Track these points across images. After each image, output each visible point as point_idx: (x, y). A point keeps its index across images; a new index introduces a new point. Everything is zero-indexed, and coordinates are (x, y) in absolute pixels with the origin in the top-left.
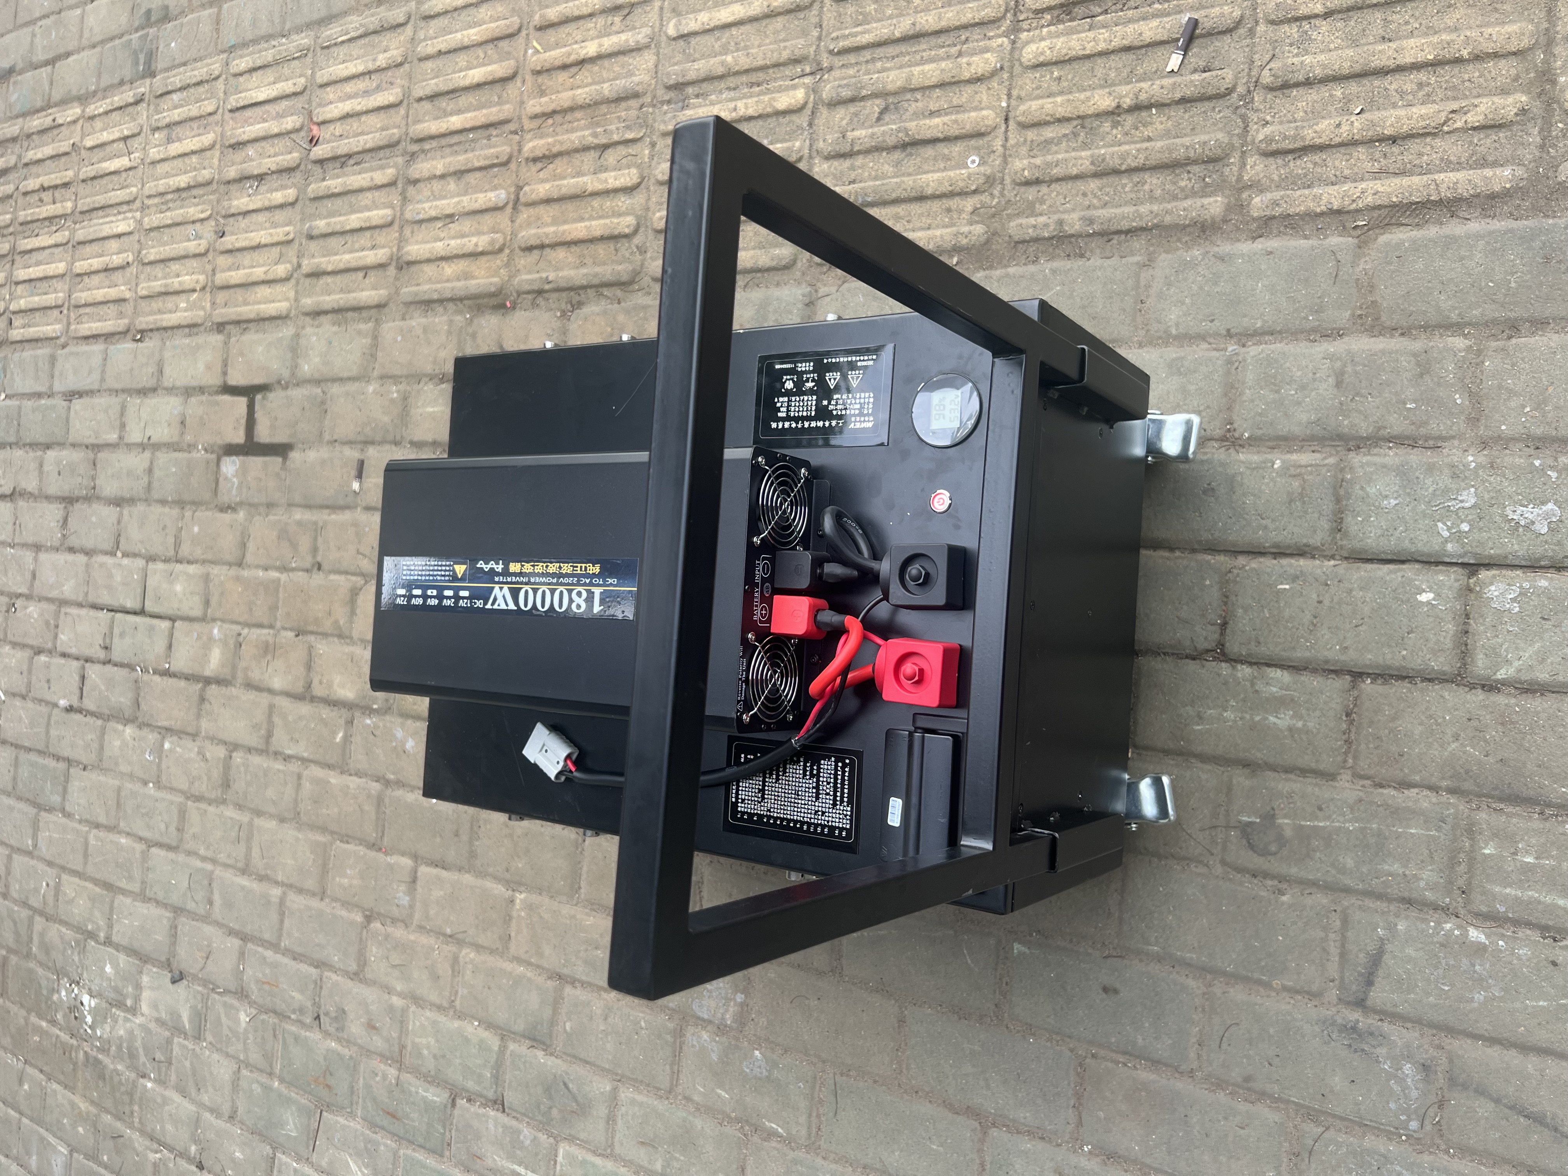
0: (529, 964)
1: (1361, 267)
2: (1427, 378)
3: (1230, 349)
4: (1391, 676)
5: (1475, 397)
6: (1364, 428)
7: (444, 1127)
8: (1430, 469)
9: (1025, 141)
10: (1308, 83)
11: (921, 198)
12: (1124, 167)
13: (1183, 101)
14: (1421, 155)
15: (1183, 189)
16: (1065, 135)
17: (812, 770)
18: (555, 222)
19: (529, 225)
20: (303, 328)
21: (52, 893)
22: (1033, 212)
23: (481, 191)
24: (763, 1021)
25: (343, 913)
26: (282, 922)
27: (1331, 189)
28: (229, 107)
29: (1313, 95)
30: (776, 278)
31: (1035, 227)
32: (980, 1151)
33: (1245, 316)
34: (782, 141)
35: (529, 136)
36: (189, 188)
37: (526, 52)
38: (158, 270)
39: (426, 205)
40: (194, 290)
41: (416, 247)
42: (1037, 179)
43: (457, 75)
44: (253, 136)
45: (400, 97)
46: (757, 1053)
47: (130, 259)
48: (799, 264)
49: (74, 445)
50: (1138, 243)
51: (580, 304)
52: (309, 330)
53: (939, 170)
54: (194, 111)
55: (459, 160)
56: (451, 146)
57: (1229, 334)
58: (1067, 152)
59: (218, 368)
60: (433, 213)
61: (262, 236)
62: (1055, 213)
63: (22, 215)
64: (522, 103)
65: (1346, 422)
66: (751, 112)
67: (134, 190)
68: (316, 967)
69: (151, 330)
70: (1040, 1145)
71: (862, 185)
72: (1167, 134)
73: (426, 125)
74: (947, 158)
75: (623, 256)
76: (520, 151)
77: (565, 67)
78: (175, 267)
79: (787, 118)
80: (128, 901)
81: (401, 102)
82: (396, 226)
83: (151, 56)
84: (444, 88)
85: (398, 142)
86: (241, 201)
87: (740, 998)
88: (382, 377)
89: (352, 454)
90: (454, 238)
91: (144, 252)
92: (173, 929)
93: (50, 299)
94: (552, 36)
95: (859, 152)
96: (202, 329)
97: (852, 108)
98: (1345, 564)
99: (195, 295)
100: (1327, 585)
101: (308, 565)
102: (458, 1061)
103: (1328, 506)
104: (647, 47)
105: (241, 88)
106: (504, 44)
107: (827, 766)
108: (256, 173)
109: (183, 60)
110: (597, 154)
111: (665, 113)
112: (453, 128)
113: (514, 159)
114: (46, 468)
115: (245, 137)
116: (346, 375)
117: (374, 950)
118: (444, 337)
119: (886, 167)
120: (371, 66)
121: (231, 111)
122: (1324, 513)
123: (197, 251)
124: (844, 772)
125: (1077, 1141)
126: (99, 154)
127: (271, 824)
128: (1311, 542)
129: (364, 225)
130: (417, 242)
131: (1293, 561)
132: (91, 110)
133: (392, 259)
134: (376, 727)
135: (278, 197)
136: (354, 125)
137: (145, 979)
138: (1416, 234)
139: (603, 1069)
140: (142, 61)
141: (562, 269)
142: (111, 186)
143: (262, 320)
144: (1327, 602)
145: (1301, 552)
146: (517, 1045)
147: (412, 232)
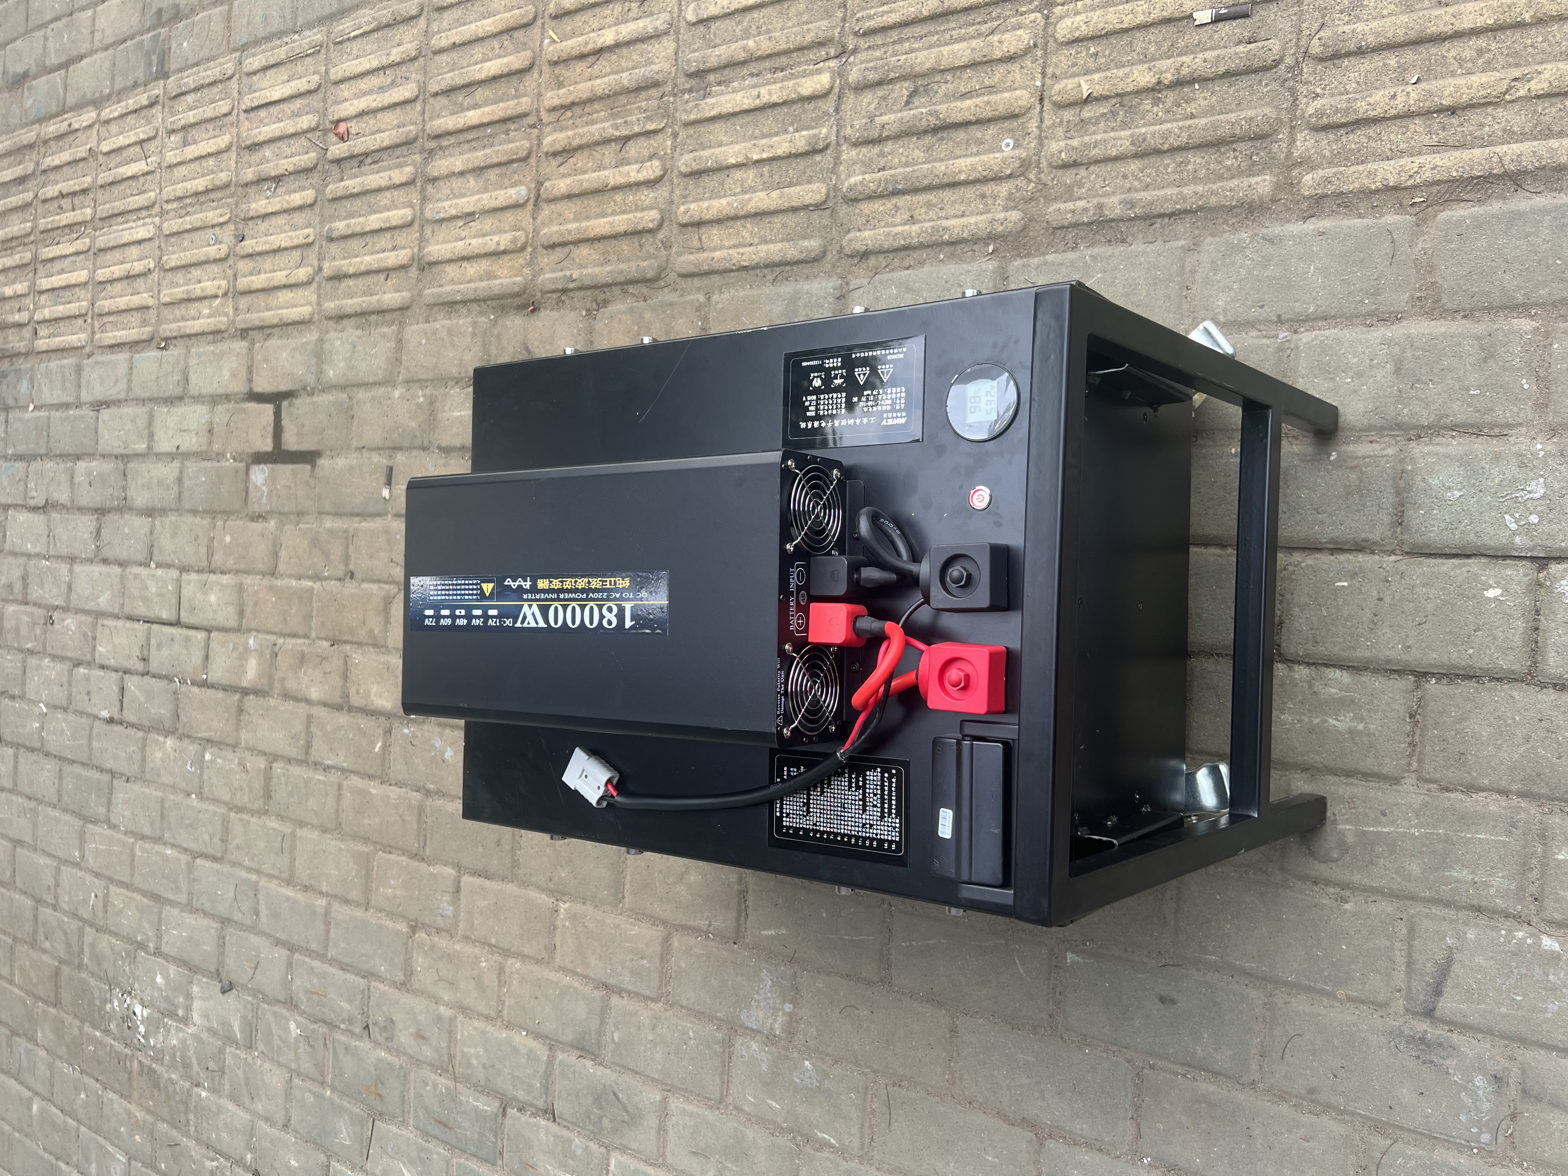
0: (575, 973)
1: (1420, 246)
2: (1491, 362)
3: (1281, 336)
4: (1458, 676)
5: (1544, 382)
6: (1425, 417)
7: (496, 1136)
8: (1497, 458)
9: (1062, 121)
10: (1360, 52)
11: (954, 185)
12: (1166, 147)
13: (1228, 74)
14: (1481, 125)
15: (1228, 169)
16: (1103, 115)
17: (857, 781)
18: (577, 219)
19: (551, 221)
20: (327, 332)
21: (101, 904)
22: (1071, 196)
23: (501, 188)
24: (813, 1032)
25: (389, 923)
26: (328, 932)
27: (1388, 165)
28: (244, 107)
29: (1366, 65)
30: (806, 271)
31: (1073, 211)
32: (1037, 1162)
33: (1297, 301)
34: (807, 129)
35: (548, 130)
36: (207, 191)
37: (542, 42)
38: (180, 277)
39: (447, 204)
40: (216, 296)
41: (437, 247)
42: (1075, 161)
43: (472, 68)
44: (269, 136)
45: (416, 92)
46: (807, 1063)
47: (152, 266)
48: (829, 256)
49: (103, 456)
50: (1183, 227)
51: (606, 303)
52: (332, 334)
53: (971, 155)
54: (208, 112)
55: (478, 157)
56: (468, 142)
57: (1280, 321)
58: (1105, 132)
59: (243, 374)
60: (454, 212)
61: (281, 240)
62: (1095, 197)
63: (43, 223)
64: (540, 95)
65: (1406, 411)
66: (775, 98)
67: (152, 195)
68: (364, 977)
69: (175, 338)
70: (1098, 1157)
71: (892, 172)
72: (1210, 111)
73: (443, 120)
74: (980, 142)
75: (648, 252)
76: (539, 145)
77: (582, 57)
78: (196, 273)
79: (813, 104)
80: (175, 912)
81: (417, 97)
82: (416, 227)
83: (164, 57)
84: (459, 81)
85: (415, 139)
86: (260, 204)
87: (788, 1008)
88: (408, 382)
89: (380, 460)
90: (475, 237)
91: (165, 258)
92: (222, 938)
93: (73, 308)
94: (567, 25)
95: (888, 138)
96: (226, 335)
97: (880, 92)
98: (1407, 560)
99: (218, 301)
100: (1388, 581)
101: (340, 574)
102: (507, 1071)
103: (1388, 499)
104: (666, 33)
105: (254, 88)
106: (519, 35)
107: (874, 777)
108: (273, 174)
109: (195, 60)
110: (618, 147)
111: (687, 102)
112: (471, 123)
113: (534, 154)
114: (77, 480)
115: (261, 138)
116: (371, 379)
117: (420, 960)
118: (469, 339)
119: (917, 152)
120: (385, 61)
121: (246, 111)
122: (1384, 506)
123: (218, 256)
124: (891, 783)
125: (1136, 1154)
126: (116, 159)
127: (315, 835)
128: (1370, 536)
129: (383, 226)
130: (438, 243)
131: (1351, 557)
132: (106, 114)
133: (413, 260)
134: (414, 736)
135: (297, 199)
136: (371, 123)
137: (195, 989)
138: (1477, 210)
139: (653, 1080)
140: (155, 62)
141: (586, 267)
142: (128, 192)
143: (285, 325)
144: (1388, 599)
145: (1360, 547)
146: (566, 1055)
147: (433, 232)
